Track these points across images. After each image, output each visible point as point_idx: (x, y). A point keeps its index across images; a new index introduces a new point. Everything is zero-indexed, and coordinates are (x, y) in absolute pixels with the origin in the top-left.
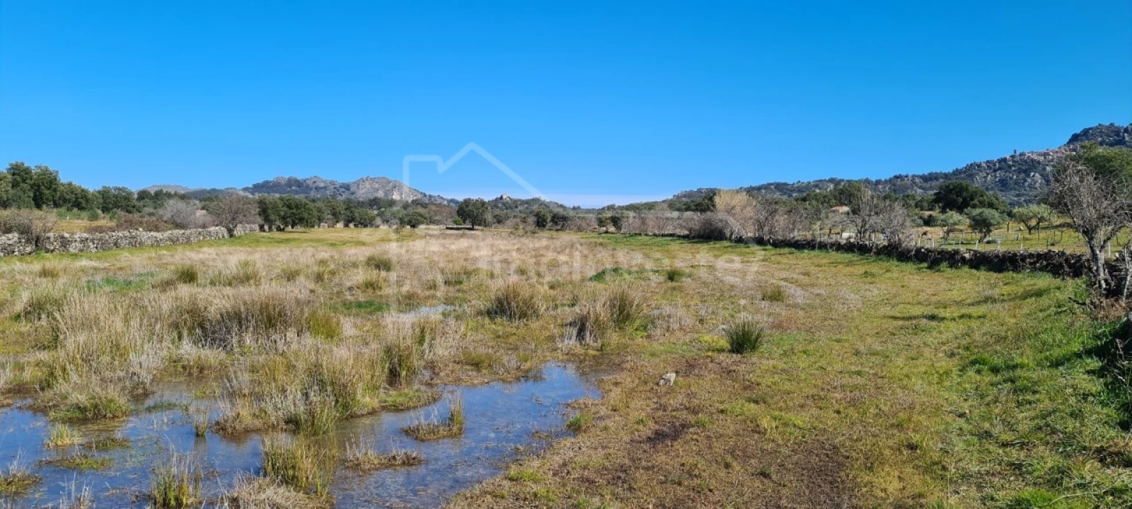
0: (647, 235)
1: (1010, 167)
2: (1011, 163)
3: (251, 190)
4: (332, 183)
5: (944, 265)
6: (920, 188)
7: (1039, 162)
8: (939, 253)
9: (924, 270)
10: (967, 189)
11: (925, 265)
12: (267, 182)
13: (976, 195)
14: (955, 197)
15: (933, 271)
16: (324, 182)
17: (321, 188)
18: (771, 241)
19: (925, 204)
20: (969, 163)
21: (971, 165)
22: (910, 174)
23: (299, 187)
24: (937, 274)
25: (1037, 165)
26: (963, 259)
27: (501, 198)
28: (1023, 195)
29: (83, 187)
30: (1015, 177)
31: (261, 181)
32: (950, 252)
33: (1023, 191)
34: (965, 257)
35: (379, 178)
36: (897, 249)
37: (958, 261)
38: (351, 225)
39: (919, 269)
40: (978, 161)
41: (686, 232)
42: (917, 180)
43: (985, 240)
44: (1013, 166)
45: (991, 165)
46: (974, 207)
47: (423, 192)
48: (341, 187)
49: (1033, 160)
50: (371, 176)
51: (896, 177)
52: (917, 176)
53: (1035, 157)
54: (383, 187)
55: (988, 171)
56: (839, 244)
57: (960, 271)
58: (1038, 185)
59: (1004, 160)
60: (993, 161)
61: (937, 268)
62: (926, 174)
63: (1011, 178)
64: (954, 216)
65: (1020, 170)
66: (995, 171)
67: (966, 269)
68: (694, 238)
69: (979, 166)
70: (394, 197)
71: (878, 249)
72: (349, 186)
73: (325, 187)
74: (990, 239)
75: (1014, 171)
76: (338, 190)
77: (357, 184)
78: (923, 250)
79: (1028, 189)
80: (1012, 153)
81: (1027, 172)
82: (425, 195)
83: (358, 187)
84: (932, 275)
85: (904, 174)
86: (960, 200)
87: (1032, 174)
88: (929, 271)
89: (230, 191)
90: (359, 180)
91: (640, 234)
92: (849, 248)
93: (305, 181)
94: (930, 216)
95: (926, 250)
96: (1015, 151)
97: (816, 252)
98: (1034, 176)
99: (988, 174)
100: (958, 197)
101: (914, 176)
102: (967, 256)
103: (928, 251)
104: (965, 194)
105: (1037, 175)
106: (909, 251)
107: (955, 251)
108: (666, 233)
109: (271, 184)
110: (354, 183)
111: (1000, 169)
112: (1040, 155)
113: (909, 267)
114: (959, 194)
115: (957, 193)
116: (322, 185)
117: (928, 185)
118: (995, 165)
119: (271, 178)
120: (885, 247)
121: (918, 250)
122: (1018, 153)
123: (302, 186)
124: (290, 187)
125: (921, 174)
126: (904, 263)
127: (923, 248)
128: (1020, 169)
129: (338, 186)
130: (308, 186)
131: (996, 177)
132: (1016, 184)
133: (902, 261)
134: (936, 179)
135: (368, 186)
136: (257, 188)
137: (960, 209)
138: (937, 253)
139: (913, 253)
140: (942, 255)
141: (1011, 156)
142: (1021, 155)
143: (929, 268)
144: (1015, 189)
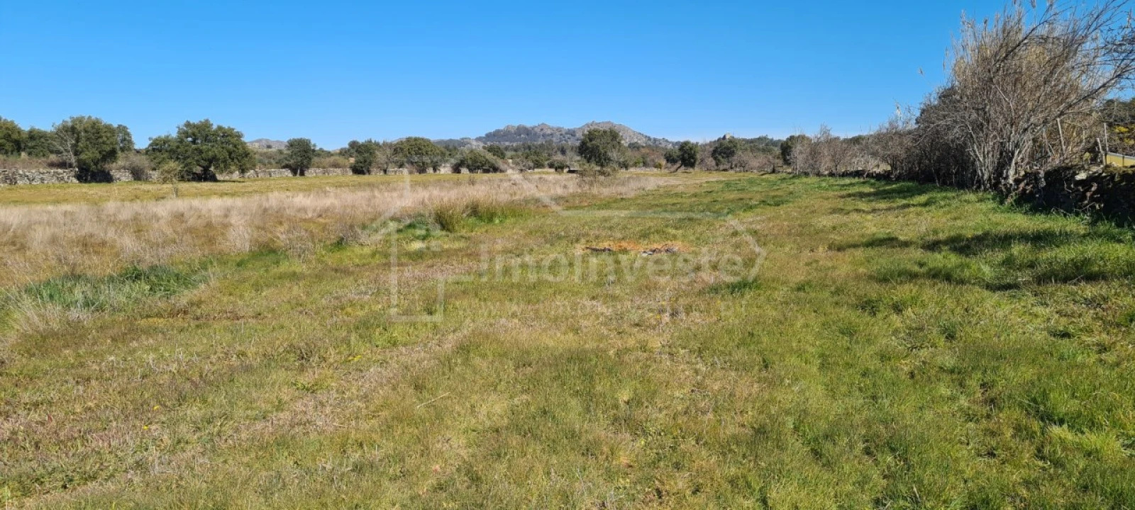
3: (484, 140)
4: (559, 129)
12: (498, 131)
16: (552, 129)
17: (548, 135)
23: (528, 135)
31: (492, 130)
35: (603, 122)
41: (884, 167)
47: (648, 135)
48: (566, 134)
50: (598, 122)
72: (574, 132)
73: (552, 134)
76: (564, 137)
82: (649, 139)
89: (465, 140)
90: (584, 126)
93: (533, 129)
108: (851, 169)
109: (502, 133)
110: (579, 129)
116: (549, 132)
119: (502, 127)
123: (531, 133)
124: (520, 135)
129: (563, 133)
130: (536, 134)
136: (489, 136)
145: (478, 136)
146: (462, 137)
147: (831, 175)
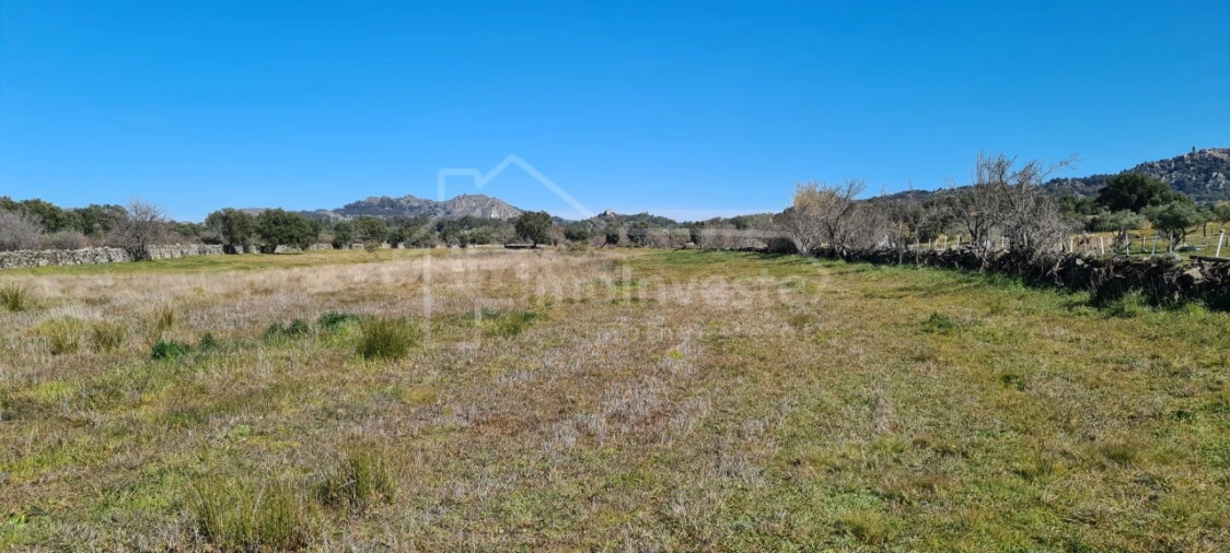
0: (723, 250)
1: (1188, 166)
2: (1189, 162)
3: (342, 211)
4: (427, 202)
5: (1131, 300)
6: (1082, 192)
7: (1222, 161)
8: (1118, 268)
9: (1083, 309)
10: (1143, 184)
11: (1084, 296)
12: (359, 203)
13: (1156, 191)
14: (1127, 194)
15: (1104, 312)
16: (419, 201)
17: (416, 208)
18: (845, 253)
19: (1088, 208)
20: (1140, 164)
21: (1142, 165)
22: (1070, 178)
23: (392, 207)
24: (1115, 321)
25: (1220, 164)
26: (1186, 281)
27: (605, 214)
28: (1204, 199)
29: (55, 204)
30: (1194, 178)
31: (352, 202)
32: (1148, 264)
33: (1204, 195)
34: (1189, 277)
35: (476, 195)
36: (1025, 260)
37: (1173, 289)
38: (401, 246)
39: (1070, 306)
40: (1149, 161)
42: (1078, 184)
43: (1178, 247)
44: (1192, 165)
45: (1166, 165)
46: (1155, 204)
48: (436, 206)
49: (1216, 159)
50: (468, 194)
51: (1053, 181)
52: (1077, 180)
53: (1217, 155)
54: (481, 205)
55: (1162, 172)
56: (935, 254)
57: (1181, 315)
58: (1221, 186)
59: (1181, 159)
60: (1167, 160)
61: (1114, 305)
62: (1088, 176)
63: (1190, 179)
64: (1128, 217)
65: (1200, 171)
66: (1170, 172)
67: (1198, 311)
68: (772, 252)
69: (1151, 166)
70: (492, 216)
71: (994, 263)
73: (419, 207)
74: (1185, 245)
75: (1193, 171)
76: (433, 210)
77: (453, 202)
78: (1079, 262)
79: (1209, 191)
80: (1191, 151)
81: (1208, 172)
83: (454, 206)
84: (1104, 323)
85: (1062, 177)
86: (1134, 197)
87: (1214, 174)
88: (1092, 311)
90: (455, 198)
91: (715, 250)
92: (948, 261)
93: (398, 201)
94: (1094, 220)
95: (1087, 261)
96: (1194, 148)
97: (899, 269)
98: (1216, 176)
99: (1162, 175)
100: (1130, 193)
101: (1074, 180)
102: (1195, 273)
103: (1093, 263)
104: (1140, 190)
105: (1221, 175)
106: (1050, 265)
107: (1160, 261)
109: (363, 204)
110: (450, 201)
111: (1175, 169)
112: (1223, 152)
113: (1046, 301)
114: (1133, 190)
115: (1129, 189)
116: (416, 204)
117: (1090, 189)
118: (1170, 165)
119: (363, 198)
120: (1006, 258)
121: (1069, 263)
122: (1197, 151)
123: (396, 205)
124: (383, 207)
125: (1082, 177)
126: (1037, 292)
127: (1079, 256)
128: (1199, 168)
129: (433, 205)
130: (401, 206)
131: (1171, 178)
132: (1195, 186)
133: (1034, 287)
134: (1101, 182)
135: (464, 204)
136: (349, 209)
137: (1136, 209)
138: (1112, 267)
139: (1056, 268)
140: (1125, 274)
141: (1190, 154)
142: (1201, 152)
143: (1095, 303)
144: (1195, 192)
145: (335, 208)
146: (317, 208)
147: (732, 250)
